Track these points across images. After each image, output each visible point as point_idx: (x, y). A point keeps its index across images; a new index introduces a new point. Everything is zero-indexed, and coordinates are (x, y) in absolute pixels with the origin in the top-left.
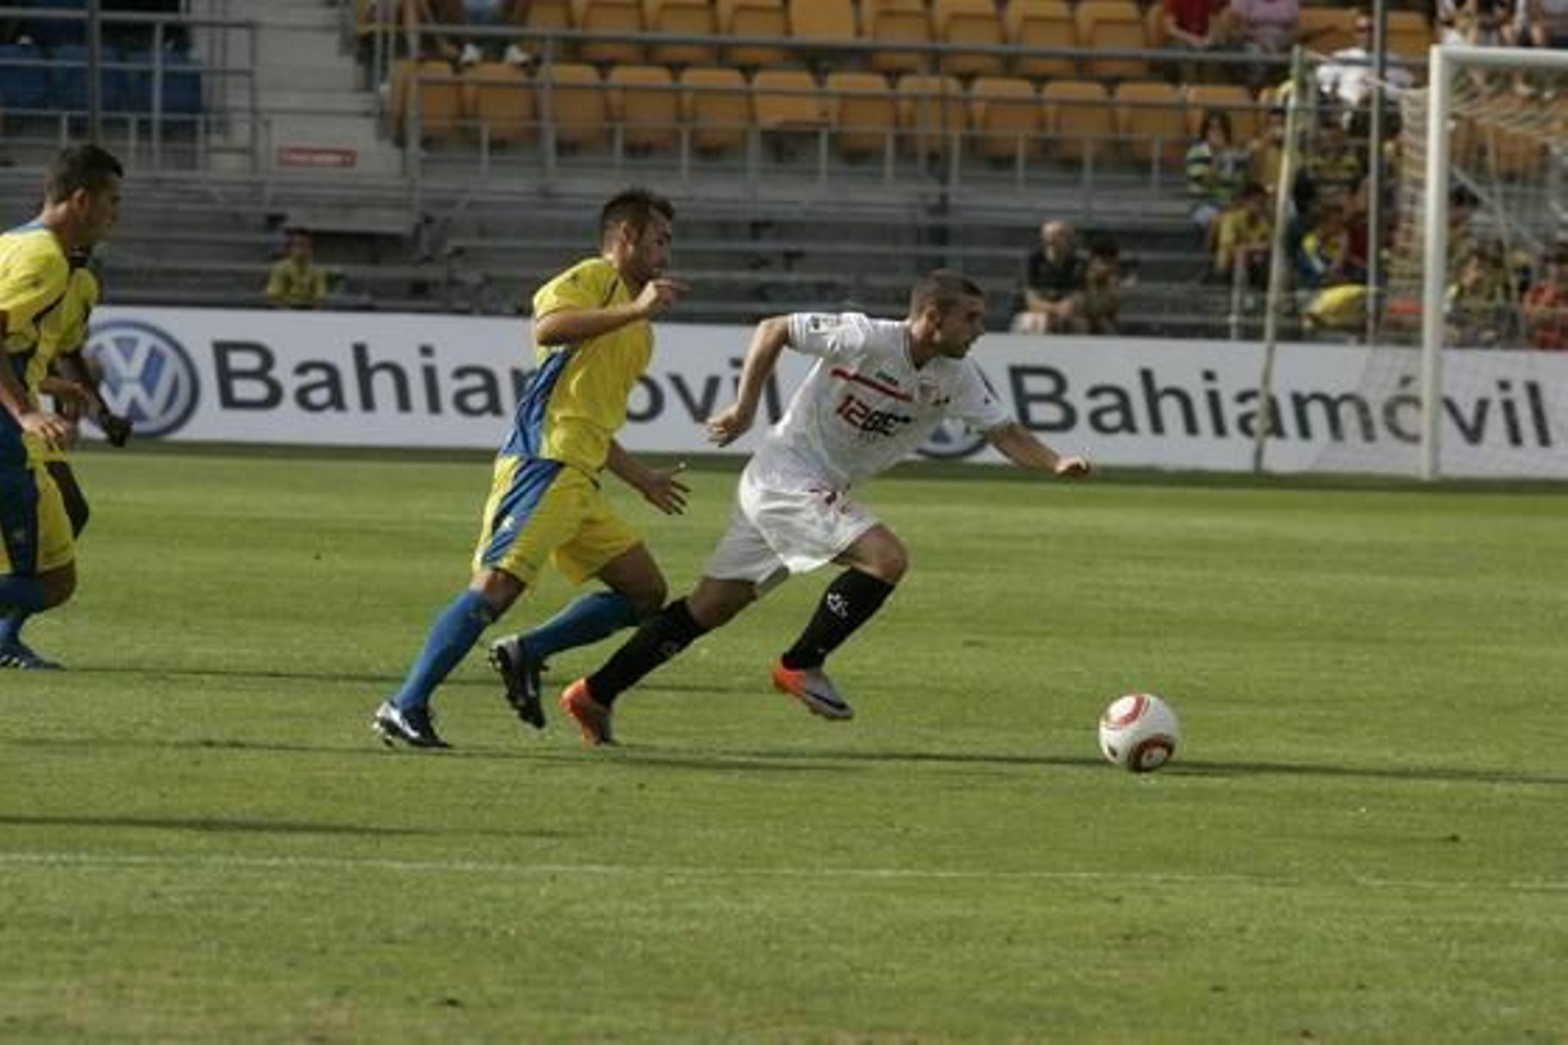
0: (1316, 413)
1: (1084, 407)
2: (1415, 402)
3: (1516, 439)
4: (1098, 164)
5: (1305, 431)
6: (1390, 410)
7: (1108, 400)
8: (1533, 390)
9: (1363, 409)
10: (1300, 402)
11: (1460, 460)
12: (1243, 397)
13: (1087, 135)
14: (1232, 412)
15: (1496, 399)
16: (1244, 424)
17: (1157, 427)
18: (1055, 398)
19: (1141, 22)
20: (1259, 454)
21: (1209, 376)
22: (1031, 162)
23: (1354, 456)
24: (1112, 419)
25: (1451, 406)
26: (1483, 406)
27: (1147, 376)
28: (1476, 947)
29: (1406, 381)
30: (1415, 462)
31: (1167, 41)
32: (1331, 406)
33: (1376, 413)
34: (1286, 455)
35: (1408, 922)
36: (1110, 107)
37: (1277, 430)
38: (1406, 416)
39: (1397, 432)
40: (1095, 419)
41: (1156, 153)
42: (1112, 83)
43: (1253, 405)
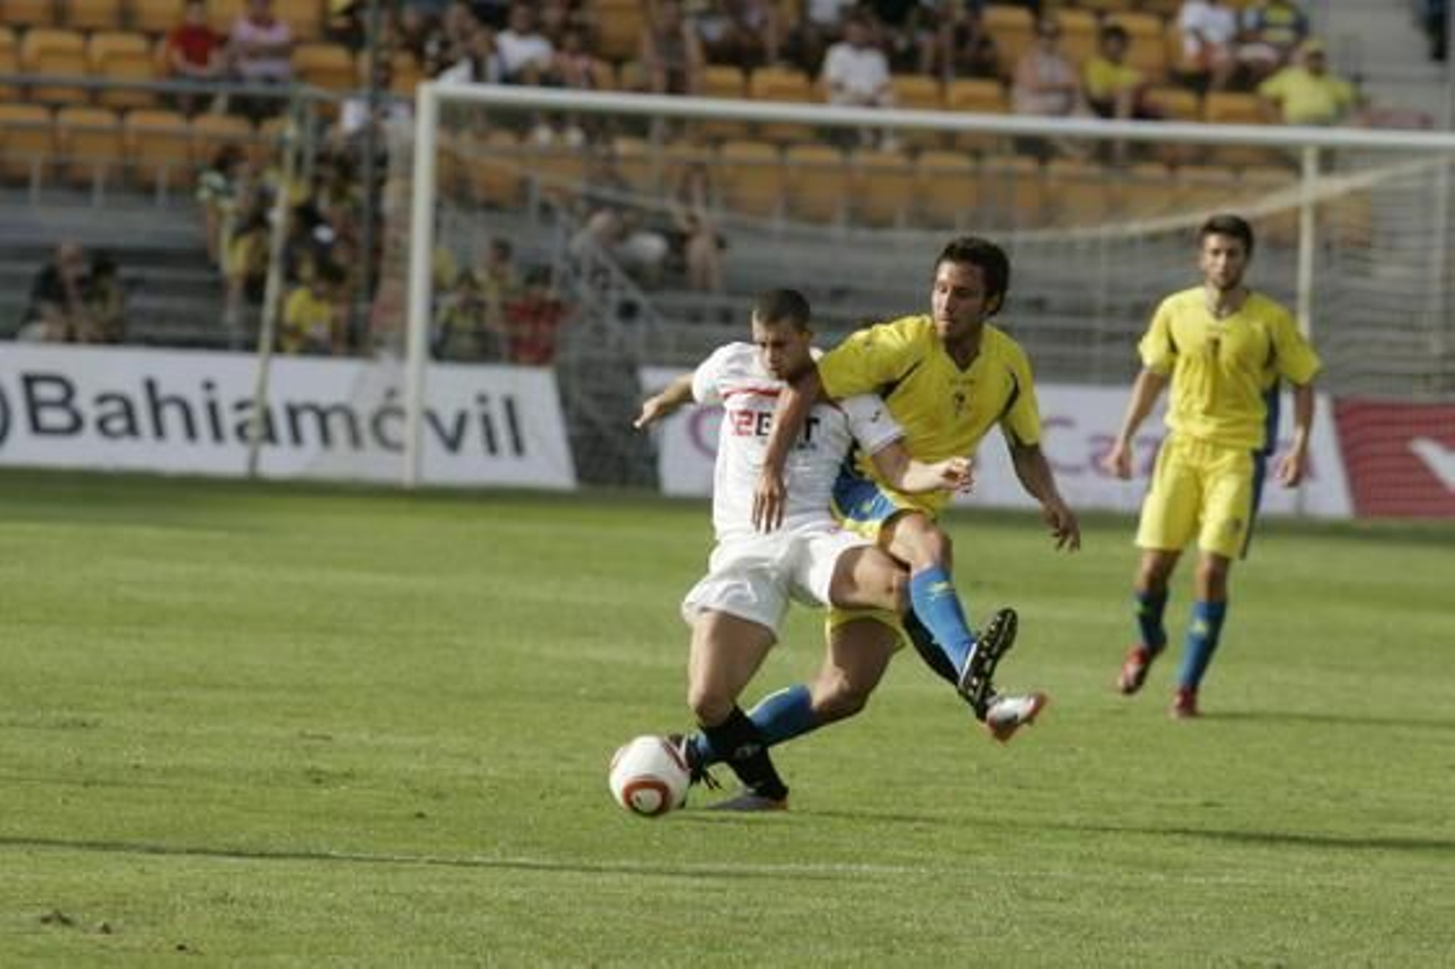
0: (308, 423)
1: (91, 413)
2: (400, 413)
3: (492, 447)
4: (110, 187)
5: (297, 438)
6: (376, 423)
7: (113, 407)
8: (510, 405)
9: (351, 420)
10: (293, 413)
11: (441, 468)
12: (241, 406)
13: (97, 160)
14: (229, 420)
15: (474, 411)
16: (241, 431)
17: (159, 431)
18: (66, 402)
19: (150, 54)
20: (253, 461)
21: (209, 386)
22: (47, 184)
23: (340, 463)
24: (117, 425)
25: (432, 418)
26: (462, 420)
27: (151, 386)
28: (438, 916)
29: (391, 393)
30: (399, 469)
31: (174, 73)
32: (322, 416)
33: (364, 425)
34: (279, 461)
35: (375, 892)
36: (119, 133)
37: (270, 436)
38: (392, 427)
39: (384, 442)
40: (102, 424)
41: (163, 178)
42: (122, 111)
43: (250, 414)
